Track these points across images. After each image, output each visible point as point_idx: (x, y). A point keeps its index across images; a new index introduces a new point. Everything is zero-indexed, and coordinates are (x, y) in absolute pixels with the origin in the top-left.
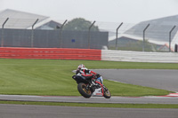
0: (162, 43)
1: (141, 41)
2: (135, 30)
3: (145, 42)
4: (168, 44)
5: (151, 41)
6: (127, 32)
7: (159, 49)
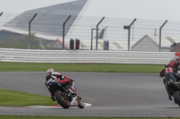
0: (54, 38)
1: (26, 36)
2: (18, 21)
3: (30, 36)
4: (61, 39)
5: (38, 35)
6: (8, 24)
7: (49, 45)
